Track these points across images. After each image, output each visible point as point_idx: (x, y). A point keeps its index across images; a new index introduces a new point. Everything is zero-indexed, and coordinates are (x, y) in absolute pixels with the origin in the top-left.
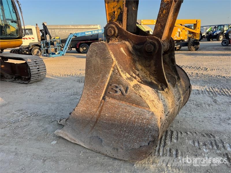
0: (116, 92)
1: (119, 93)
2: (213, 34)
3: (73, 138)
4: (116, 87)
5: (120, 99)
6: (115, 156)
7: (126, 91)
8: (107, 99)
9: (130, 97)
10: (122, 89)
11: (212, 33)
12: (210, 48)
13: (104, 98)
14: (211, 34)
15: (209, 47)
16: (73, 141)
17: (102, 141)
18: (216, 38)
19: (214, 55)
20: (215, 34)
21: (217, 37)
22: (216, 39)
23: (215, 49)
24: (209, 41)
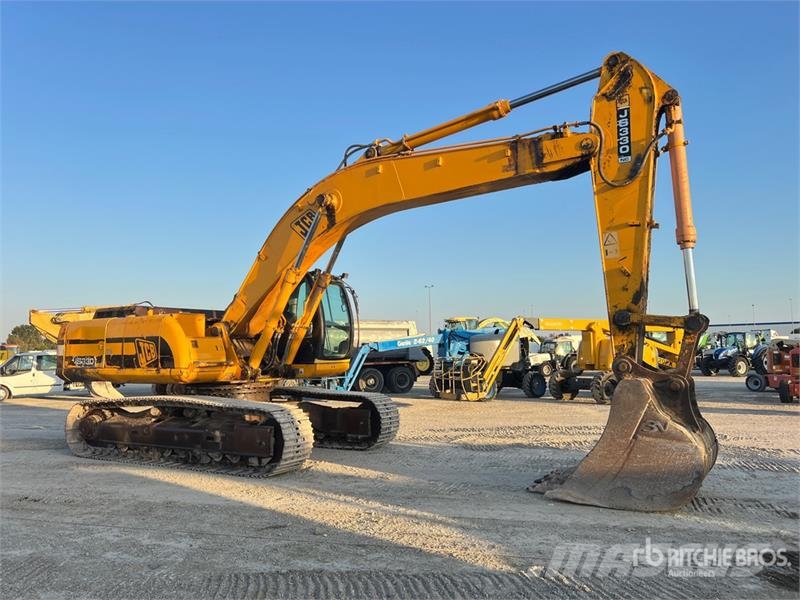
0: (652, 428)
1: (656, 430)
2: (717, 356)
3: (581, 496)
4: (652, 424)
5: (656, 437)
6: (649, 508)
7: (665, 427)
8: (640, 437)
9: (669, 433)
10: (660, 425)
11: (713, 352)
12: (717, 394)
13: (635, 437)
14: (712, 355)
15: (712, 392)
16: (580, 502)
17: (629, 491)
18: (725, 368)
19: (732, 411)
20: (721, 356)
21: (728, 366)
22: (727, 371)
23: (730, 397)
24: (706, 375)
